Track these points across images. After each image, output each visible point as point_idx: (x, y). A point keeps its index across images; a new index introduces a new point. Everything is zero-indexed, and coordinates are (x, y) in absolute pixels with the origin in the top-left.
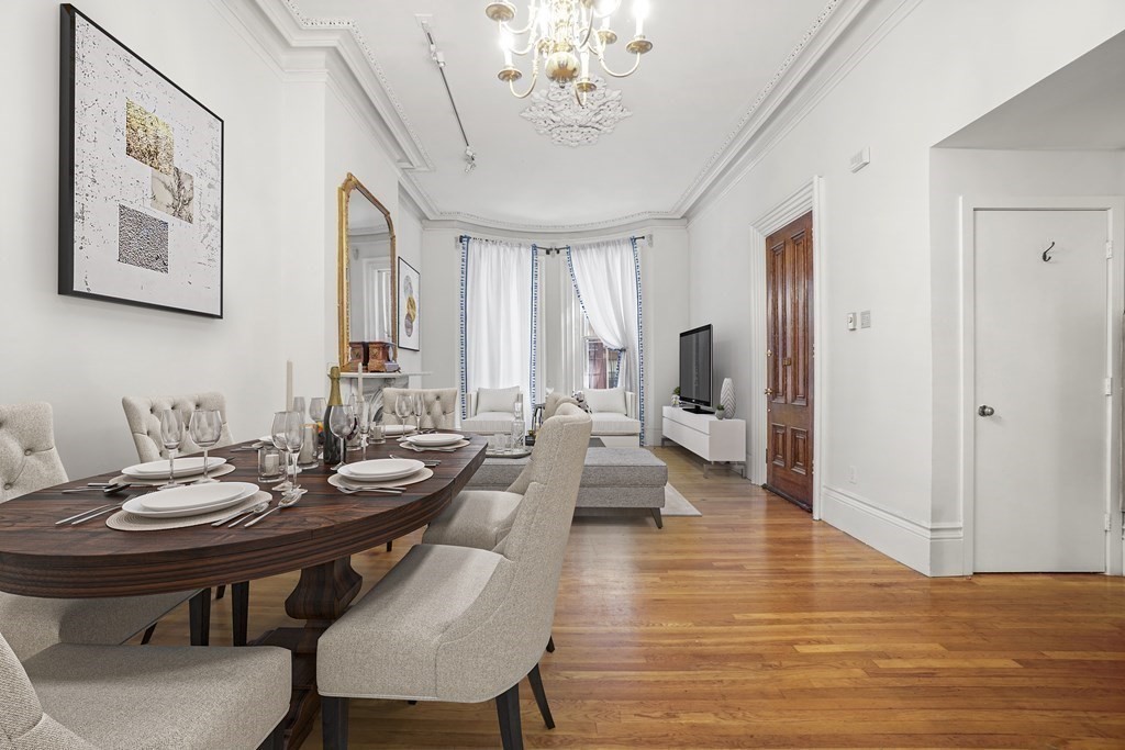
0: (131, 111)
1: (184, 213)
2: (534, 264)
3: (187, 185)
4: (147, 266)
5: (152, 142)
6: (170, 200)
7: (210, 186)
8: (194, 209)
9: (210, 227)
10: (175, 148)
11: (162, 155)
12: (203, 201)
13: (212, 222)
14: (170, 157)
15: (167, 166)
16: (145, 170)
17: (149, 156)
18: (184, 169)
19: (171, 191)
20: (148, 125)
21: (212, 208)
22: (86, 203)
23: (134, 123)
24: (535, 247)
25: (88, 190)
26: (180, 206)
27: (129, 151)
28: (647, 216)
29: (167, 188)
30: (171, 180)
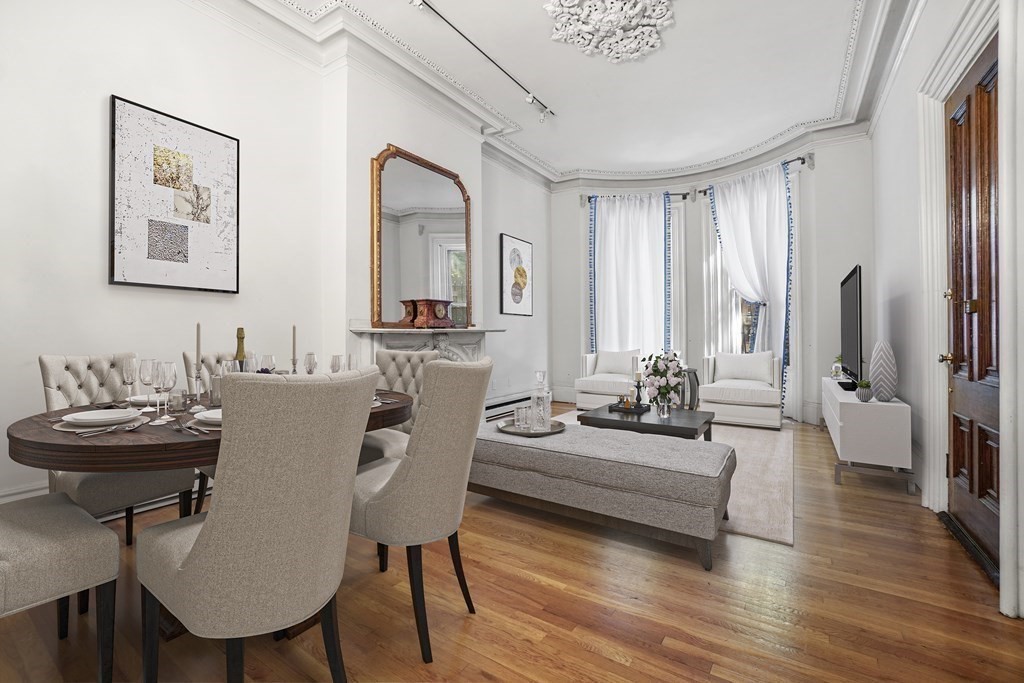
0: (157, 153)
1: (202, 217)
2: (667, 213)
3: (204, 196)
4: (170, 259)
5: (174, 170)
6: (189, 208)
7: (226, 193)
8: (211, 213)
9: (226, 224)
10: (194, 171)
11: (183, 178)
12: (220, 204)
13: (228, 219)
14: (190, 177)
15: (187, 186)
16: (169, 192)
17: (173, 181)
18: (202, 184)
19: (191, 202)
20: (171, 160)
21: (229, 209)
22: (123, 222)
23: (160, 161)
24: (667, 195)
25: (125, 214)
26: (199, 212)
27: (156, 181)
28: (802, 130)
29: (187, 200)
30: (191, 195)
